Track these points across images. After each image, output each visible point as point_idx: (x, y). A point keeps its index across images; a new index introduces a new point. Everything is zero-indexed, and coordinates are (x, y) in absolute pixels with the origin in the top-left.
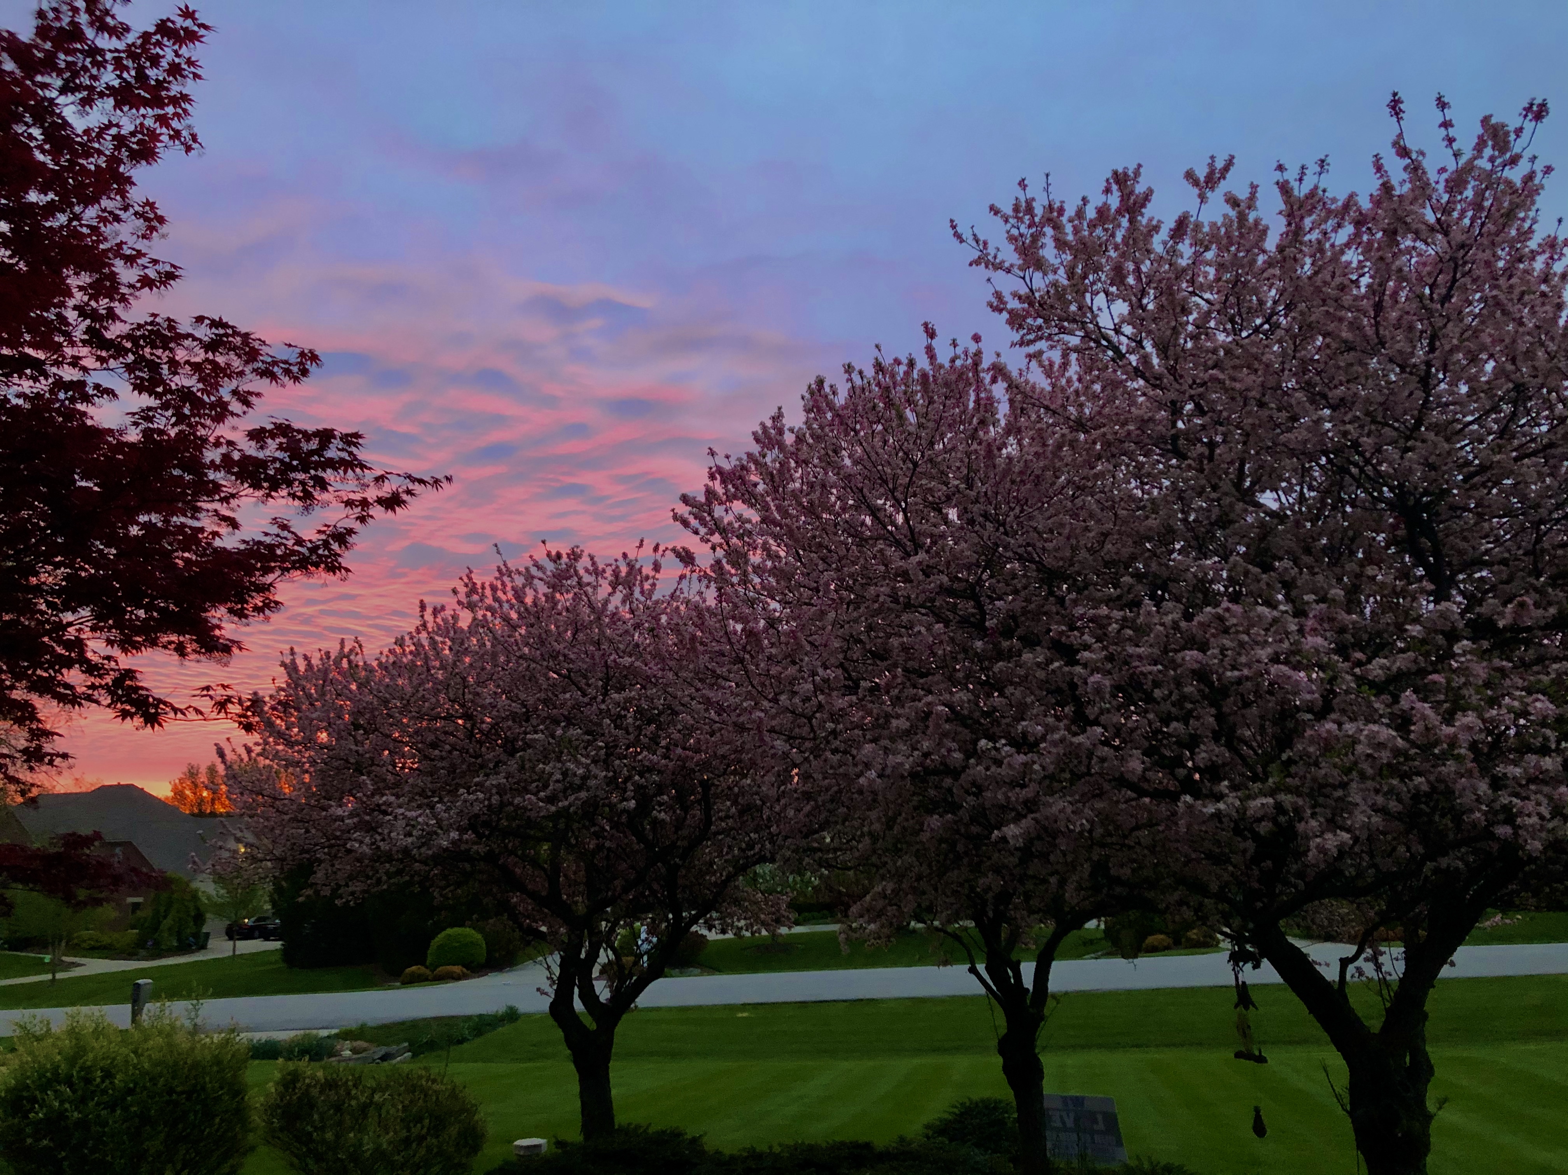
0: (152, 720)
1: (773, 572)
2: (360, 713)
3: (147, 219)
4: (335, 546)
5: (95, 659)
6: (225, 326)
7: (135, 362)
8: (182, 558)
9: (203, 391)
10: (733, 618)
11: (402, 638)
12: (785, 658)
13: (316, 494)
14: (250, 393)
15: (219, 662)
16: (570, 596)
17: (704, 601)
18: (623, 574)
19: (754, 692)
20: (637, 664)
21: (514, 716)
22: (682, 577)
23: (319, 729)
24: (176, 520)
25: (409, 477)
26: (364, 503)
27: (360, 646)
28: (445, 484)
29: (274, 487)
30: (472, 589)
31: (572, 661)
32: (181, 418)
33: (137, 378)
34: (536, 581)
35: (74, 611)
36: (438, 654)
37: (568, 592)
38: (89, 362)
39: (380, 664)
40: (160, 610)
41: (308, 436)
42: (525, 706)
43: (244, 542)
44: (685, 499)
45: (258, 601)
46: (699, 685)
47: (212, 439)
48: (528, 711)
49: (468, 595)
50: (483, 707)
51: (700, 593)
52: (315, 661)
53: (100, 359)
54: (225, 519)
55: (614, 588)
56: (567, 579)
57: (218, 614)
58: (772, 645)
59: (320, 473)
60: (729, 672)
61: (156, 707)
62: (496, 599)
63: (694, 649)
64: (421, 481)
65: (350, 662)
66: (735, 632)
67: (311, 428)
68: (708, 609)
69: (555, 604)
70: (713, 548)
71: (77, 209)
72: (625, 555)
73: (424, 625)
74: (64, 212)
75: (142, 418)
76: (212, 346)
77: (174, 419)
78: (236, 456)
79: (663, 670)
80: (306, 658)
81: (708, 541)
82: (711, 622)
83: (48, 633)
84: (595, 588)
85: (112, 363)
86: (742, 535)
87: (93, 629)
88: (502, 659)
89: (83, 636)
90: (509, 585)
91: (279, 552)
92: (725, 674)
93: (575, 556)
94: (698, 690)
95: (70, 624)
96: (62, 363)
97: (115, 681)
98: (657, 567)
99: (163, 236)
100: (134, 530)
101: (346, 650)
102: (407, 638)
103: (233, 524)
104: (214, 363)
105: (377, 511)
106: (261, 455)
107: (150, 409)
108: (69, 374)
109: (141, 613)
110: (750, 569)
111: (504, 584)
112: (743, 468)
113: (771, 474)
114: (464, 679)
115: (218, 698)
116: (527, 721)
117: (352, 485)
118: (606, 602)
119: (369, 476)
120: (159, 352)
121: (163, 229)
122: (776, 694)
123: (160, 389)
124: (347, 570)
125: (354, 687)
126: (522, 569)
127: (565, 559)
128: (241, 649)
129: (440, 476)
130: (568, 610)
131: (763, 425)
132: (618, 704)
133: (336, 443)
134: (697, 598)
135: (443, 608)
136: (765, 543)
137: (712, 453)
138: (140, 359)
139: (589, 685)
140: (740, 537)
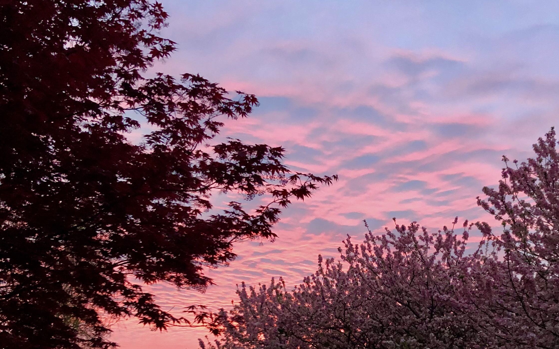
0: (161, 325)
1: (544, 239)
2: (284, 323)
3: (157, 15)
4: (268, 220)
5: (129, 287)
6: (201, 79)
7: (149, 104)
8: (178, 226)
9: (188, 121)
10: (516, 270)
11: (308, 277)
12: (550, 298)
13: (255, 187)
14: (216, 123)
15: (199, 290)
16: (410, 254)
17: (496, 259)
18: (444, 241)
19: (529, 320)
20: (452, 299)
21: (375, 329)
22: (482, 243)
23: (259, 332)
24: (175, 202)
25: (312, 176)
26: (285, 193)
27: (283, 282)
28: (333, 181)
29: (231, 183)
30: (350, 249)
31: (410, 296)
32: (175, 138)
33: (150, 114)
34: (389, 244)
35: (118, 257)
36: (329, 289)
37: (409, 251)
38: (124, 105)
39: (295, 294)
40: (165, 257)
41: (250, 149)
42: (381, 323)
43: (213, 216)
44: (486, 190)
45: (222, 253)
46: (492, 314)
47: (194, 152)
48: (383, 326)
49: (347, 253)
50: (356, 322)
51: (494, 253)
52: (257, 291)
53: (130, 103)
54: (202, 202)
55: (438, 250)
56: (408, 243)
57: (199, 260)
58: (542, 289)
59: (258, 174)
60: (512, 306)
61: (163, 317)
62: (365, 255)
63: (489, 290)
64: (319, 179)
65: (277, 292)
66: (517, 281)
67: (253, 144)
68: (499, 263)
69: (401, 258)
70: (504, 224)
71: (117, 10)
72: (445, 228)
73: (321, 270)
74: (110, 12)
75: (154, 139)
76: (193, 93)
77: (171, 139)
78: (208, 162)
79: (468, 303)
80: (251, 289)
81: (501, 218)
82: (501, 272)
83: (103, 270)
84: (426, 249)
85: (137, 105)
86: (524, 214)
87: (129, 268)
88: (368, 293)
89: (124, 272)
90: (373, 246)
91: (234, 223)
92: (510, 307)
93: (413, 228)
94: (491, 317)
95: (116, 265)
96: (109, 106)
97: (140, 300)
98: (466, 236)
99: (166, 25)
100: (150, 208)
101: (275, 284)
102: (311, 278)
103: (208, 205)
104: (194, 103)
105: (292, 198)
106: (223, 162)
107: (158, 133)
108: (113, 112)
109: (154, 259)
110: (528, 237)
111: (369, 245)
112: (526, 169)
113: (545, 173)
114: (345, 304)
115: (198, 313)
116: (382, 332)
117: (277, 181)
118: (433, 258)
119: (287, 176)
120: (163, 97)
121: (166, 21)
122: (543, 322)
123: (163, 121)
124: (275, 235)
125: (279, 307)
126: (380, 236)
127: (407, 230)
128: (212, 283)
129: (330, 176)
130: (408, 263)
131: (540, 139)
132: (439, 324)
133: (268, 154)
134: (492, 257)
135: (332, 260)
136: (539, 220)
137: (505, 159)
138: (152, 102)
139: (421, 312)
140: (522, 216)
